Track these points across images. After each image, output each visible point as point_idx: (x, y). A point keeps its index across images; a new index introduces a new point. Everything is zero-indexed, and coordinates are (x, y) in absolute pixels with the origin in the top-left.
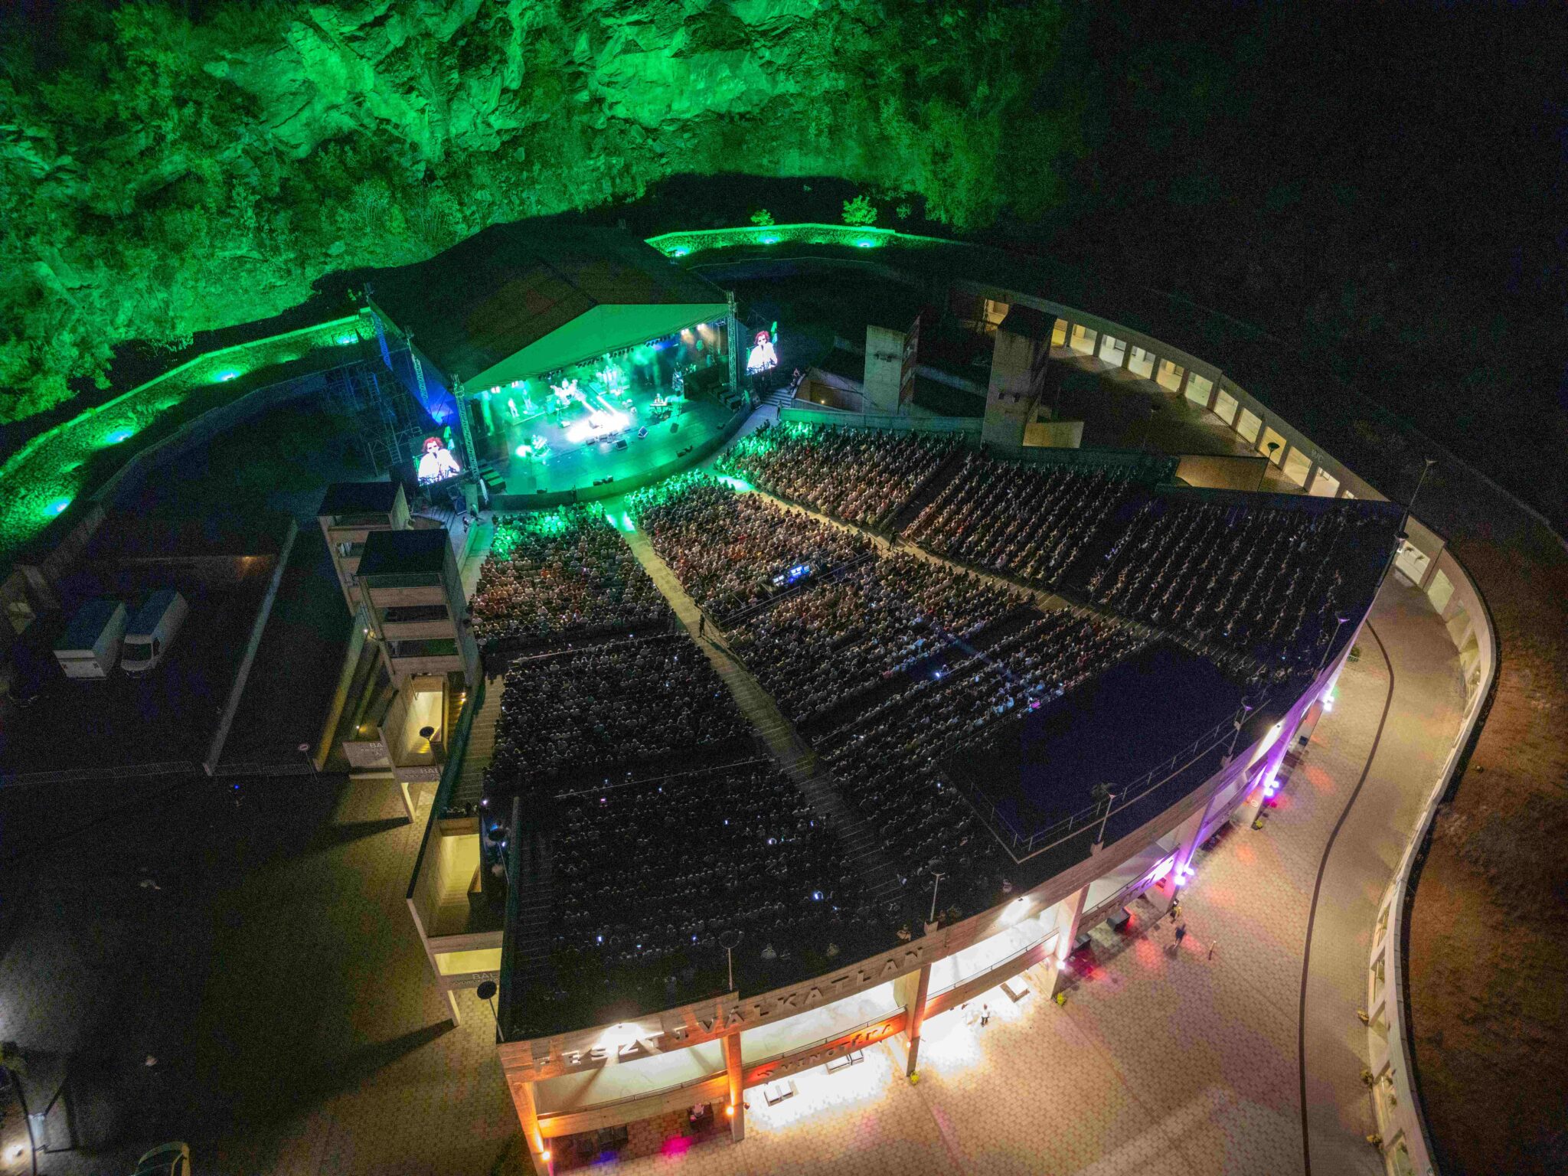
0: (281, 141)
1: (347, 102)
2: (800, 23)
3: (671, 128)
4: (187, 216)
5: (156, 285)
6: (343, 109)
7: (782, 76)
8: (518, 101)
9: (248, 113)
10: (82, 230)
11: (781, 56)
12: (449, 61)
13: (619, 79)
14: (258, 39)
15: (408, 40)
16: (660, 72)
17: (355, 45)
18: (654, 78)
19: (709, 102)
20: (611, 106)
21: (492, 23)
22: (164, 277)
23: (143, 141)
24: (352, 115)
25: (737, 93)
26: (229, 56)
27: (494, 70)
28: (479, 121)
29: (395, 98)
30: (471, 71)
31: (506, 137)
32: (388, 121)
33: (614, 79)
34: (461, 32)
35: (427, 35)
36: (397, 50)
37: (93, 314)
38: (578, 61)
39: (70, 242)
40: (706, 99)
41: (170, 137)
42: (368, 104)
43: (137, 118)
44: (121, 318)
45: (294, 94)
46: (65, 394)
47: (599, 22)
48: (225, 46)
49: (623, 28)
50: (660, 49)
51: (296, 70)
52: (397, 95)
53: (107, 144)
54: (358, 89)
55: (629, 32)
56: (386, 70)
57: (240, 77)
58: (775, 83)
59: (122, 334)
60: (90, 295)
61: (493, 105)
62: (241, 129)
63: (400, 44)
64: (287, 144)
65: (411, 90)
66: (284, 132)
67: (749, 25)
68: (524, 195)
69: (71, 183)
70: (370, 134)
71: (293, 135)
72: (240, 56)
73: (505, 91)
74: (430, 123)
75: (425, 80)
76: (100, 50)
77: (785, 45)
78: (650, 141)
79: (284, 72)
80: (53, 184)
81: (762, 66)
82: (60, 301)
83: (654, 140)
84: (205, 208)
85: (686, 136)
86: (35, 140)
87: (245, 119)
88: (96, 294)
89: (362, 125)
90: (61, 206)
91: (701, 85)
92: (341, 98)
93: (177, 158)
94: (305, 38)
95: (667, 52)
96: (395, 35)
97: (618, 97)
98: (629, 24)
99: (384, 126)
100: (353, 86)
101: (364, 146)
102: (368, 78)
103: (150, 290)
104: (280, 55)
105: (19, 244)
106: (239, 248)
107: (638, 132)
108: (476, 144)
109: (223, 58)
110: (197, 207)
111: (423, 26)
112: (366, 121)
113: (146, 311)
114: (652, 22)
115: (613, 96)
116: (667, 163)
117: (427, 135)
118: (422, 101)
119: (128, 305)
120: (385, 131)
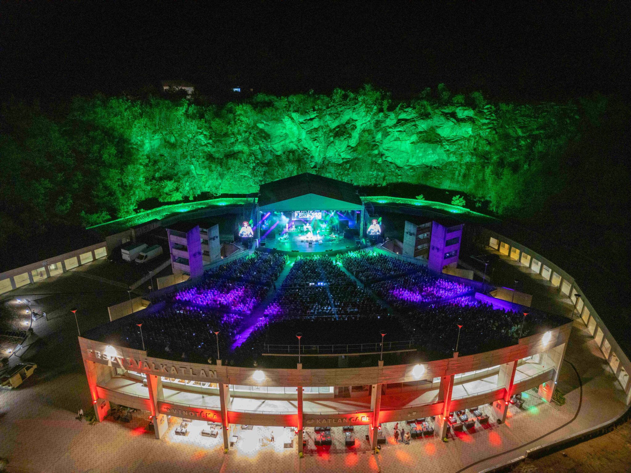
0: (273, 149)
1: (296, 141)
2: (463, 138)
3: (407, 168)
4: (235, 162)
5: (219, 178)
6: (294, 143)
7: (452, 155)
8: (352, 150)
9: (265, 138)
10: (207, 160)
11: (453, 148)
12: (331, 134)
13: (391, 149)
14: (274, 119)
15: (320, 126)
16: (406, 148)
17: (302, 125)
18: (404, 150)
19: (424, 161)
20: (386, 157)
21: (350, 125)
22: (221, 176)
23: (233, 140)
24: (297, 145)
25: (435, 159)
26: (265, 122)
27: (345, 139)
28: (337, 153)
29: (310, 142)
30: (337, 138)
31: (345, 160)
32: (306, 148)
33: (389, 149)
34: (338, 127)
35: (328, 126)
36: (315, 129)
37: (200, 182)
38: (377, 141)
39: (203, 162)
40: (422, 160)
41: (240, 140)
42: (302, 143)
43: (233, 134)
44: (207, 185)
45: (281, 136)
46: (180, 198)
47: (387, 130)
48: (265, 120)
49: (395, 133)
50: (406, 140)
51: (283, 129)
52: (311, 141)
53: (223, 139)
54: (300, 138)
55: (397, 134)
56: (309, 133)
57: (267, 129)
58: (449, 157)
59: (206, 189)
60: (201, 177)
61: (343, 150)
62: (260, 142)
63: (317, 127)
64: (275, 150)
65: (316, 140)
66: (275, 146)
67: (443, 137)
68: (344, 178)
69: (209, 147)
70: (299, 151)
71: (278, 148)
72: (268, 123)
73: (348, 146)
74: (319, 151)
75: (322, 139)
76: (231, 116)
77: (455, 145)
78: (397, 170)
79: (279, 130)
80: (205, 147)
81: (445, 151)
82: (193, 176)
83: (399, 170)
84: (241, 161)
85: (411, 170)
86: (205, 135)
87: (263, 140)
88: (204, 177)
89: (299, 148)
90: (205, 152)
91: (420, 155)
92: (295, 140)
93: (239, 146)
94: (288, 121)
95: (408, 142)
96: (316, 124)
97: (389, 155)
98: (397, 131)
99: (305, 150)
100: (299, 137)
101: (297, 154)
102: (304, 135)
103: (217, 179)
104: (279, 124)
105: (190, 160)
106: (246, 173)
107: (393, 167)
108: (334, 161)
109: (263, 123)
110: (239, 160)
111: (327, 123)
112: (300, 147)
113: (214, 185)
114: (405, 131)
115: (388, 154)
116: (401, 178)
117: (317, 154)
118: (318, 144)
119: (210, 182)
120: (305, 151)
